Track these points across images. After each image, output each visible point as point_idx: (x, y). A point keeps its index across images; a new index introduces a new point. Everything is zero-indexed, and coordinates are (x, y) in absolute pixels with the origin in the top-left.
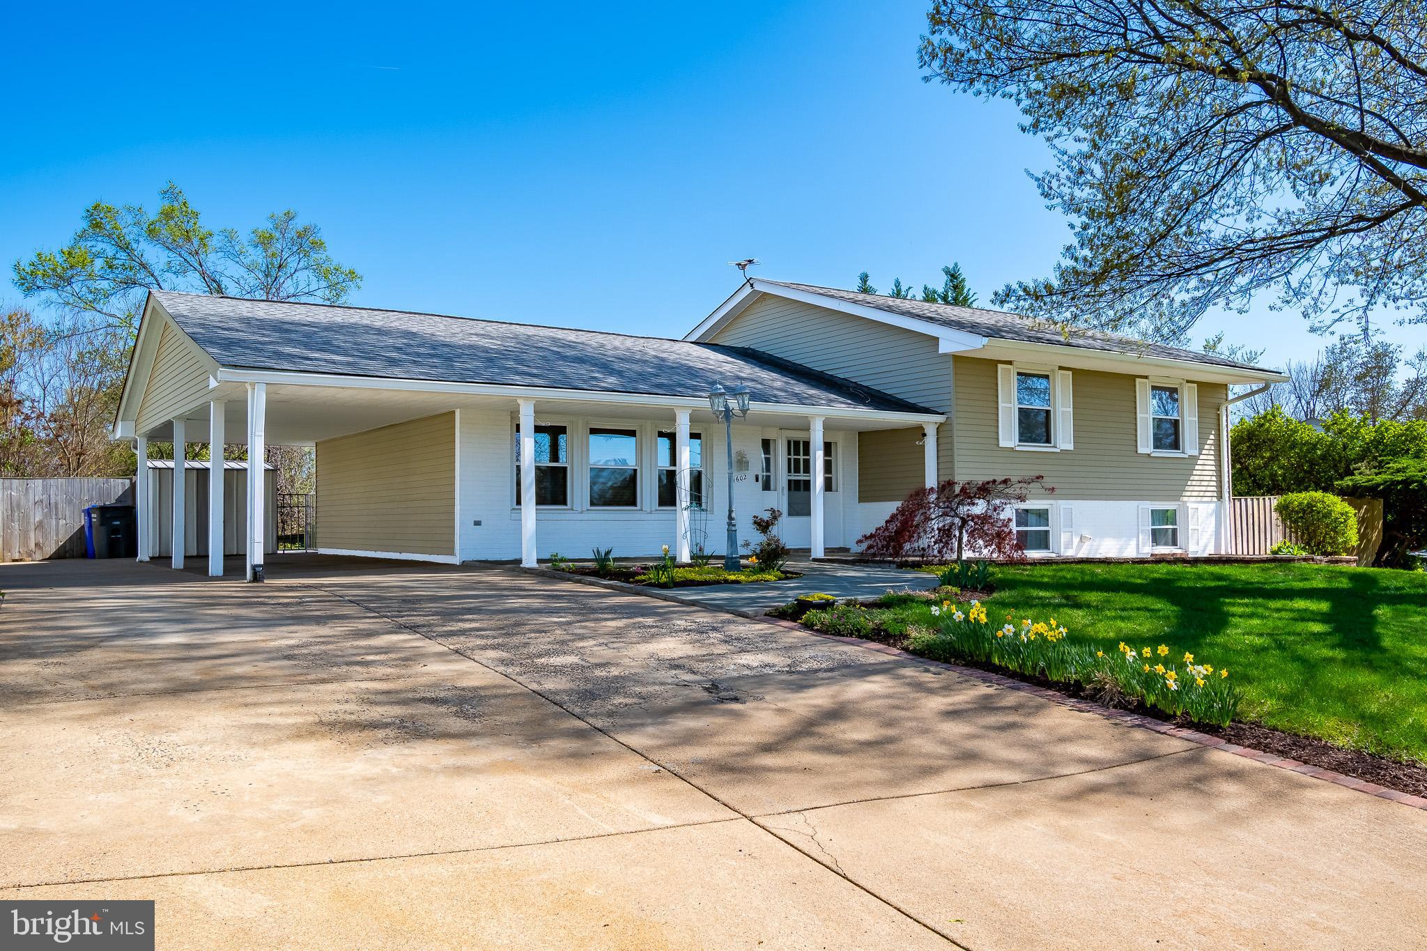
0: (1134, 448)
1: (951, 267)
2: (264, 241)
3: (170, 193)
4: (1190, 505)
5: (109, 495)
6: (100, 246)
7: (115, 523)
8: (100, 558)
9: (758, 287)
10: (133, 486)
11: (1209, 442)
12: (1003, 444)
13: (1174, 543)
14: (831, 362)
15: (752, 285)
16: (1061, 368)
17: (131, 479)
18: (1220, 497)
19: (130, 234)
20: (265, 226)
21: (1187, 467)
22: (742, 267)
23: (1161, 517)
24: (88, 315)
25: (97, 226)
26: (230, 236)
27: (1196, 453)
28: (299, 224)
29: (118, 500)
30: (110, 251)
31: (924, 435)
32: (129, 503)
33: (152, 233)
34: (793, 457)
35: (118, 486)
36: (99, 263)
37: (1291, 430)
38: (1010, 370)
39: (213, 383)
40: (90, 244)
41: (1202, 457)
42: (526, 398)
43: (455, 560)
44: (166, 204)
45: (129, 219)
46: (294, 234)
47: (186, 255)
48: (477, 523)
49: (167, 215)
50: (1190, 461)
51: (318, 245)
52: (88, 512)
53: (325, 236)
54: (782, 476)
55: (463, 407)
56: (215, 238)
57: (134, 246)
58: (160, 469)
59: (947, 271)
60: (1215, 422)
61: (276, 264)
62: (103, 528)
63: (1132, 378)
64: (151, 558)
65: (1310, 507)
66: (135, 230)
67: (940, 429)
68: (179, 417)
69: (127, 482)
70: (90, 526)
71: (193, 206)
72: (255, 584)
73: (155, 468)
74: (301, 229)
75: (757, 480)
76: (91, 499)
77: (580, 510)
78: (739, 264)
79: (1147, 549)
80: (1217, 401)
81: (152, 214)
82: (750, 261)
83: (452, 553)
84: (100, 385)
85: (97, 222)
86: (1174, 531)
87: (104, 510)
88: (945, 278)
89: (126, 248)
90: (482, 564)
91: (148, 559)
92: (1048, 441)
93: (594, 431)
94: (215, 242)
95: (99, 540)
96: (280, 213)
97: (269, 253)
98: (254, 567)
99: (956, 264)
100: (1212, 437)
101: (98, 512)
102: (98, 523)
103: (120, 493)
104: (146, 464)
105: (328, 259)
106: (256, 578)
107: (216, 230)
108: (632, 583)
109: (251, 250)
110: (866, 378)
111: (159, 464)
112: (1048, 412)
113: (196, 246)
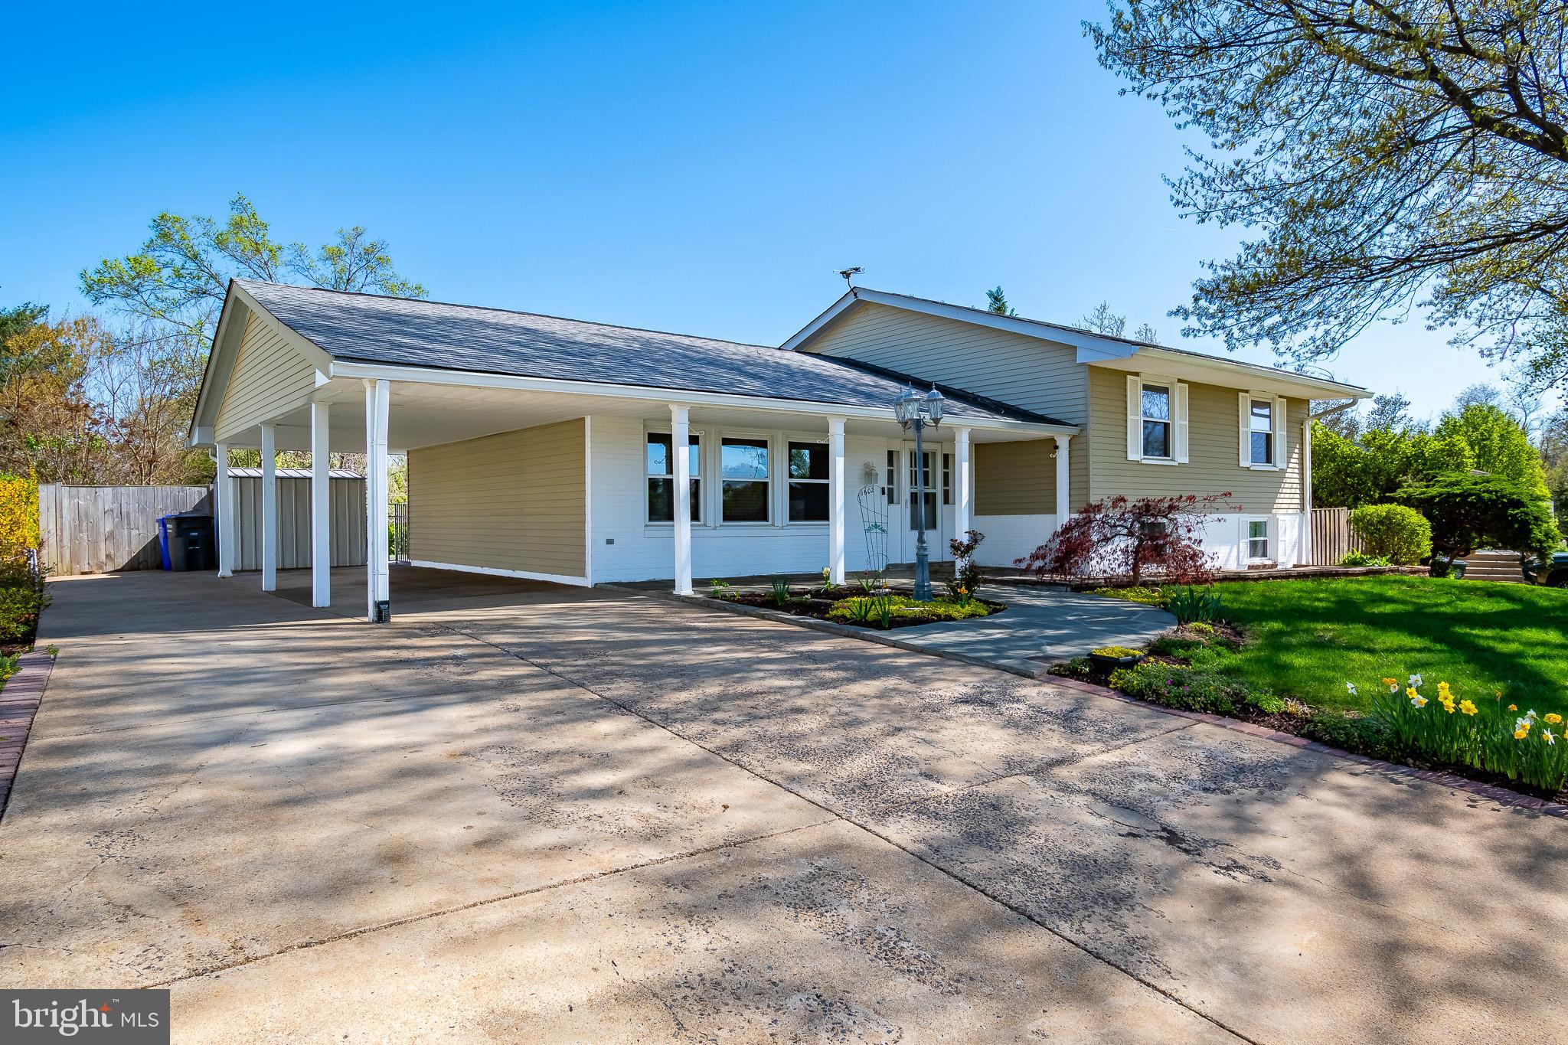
0: (1236, 462)
1: (994, 290)
2: (333, 256)
3: (238, 203)
4: (1280, 517)
5: (185, 503)
6: (168, 256)
7: (196, 534)
8: (177, 571)
9: (860, 297)
10: (211, 495)
11: (1294, 456)
12: (1131, 457)
13: (1264, 555)
14: (943, 372)
15: (855, 295)
16: (1180, 381)
17: (208, 487)
18: (1302, 509)
19: (200, 244)
20: (334, 242)
21: (1276, 480)
22: (846, 274)
23: (1257, 529)
24: (159, 323)
25: (165, 236)
26: (300, 251)
27: (1284, 466)
28: (366, 241)
29: (196, 509)
30: (179, 261)
31: (1056, 447)
32: (206, 512)
33: (220, 244)
34: (914, 469)
35: (195, 494)
36: (166, 273)
37: (1330, 444)
38: (1137, 382)
39: (321, 380)
40: (157, 254)
41: (1289, 470)
42: (681, 404)
43: (587, 582)
44: (236, 215)
45: (200, 230)
46: (361, 250)
47: (256, 268)
48: (610, 542)
49: (237, 226)
50: (1281, 475)
51: (383, 262)
52: (163, 523)
53: (391, 253)
54: (905, 487)
55: (596, 413)
56: (285, 252)
57: (204, 257)
58: (241, 478)
59: (991, 294)
60: (1299, 436)
61: (345, 278)
62: (180, 540)
63: (1234, 393)
64: (234, 572)
65: (1387, 521)
66: (205, 240)
67: (1073, 442)
68: (266, 423)
69: (204, 491)
70: (166, 537)
71: (261, 217)
72: (380, 625)
73: (235, 477)
74: (368, 245)
75: (883, 493)
76: (166, 508)
77: (713, 525)
78: (843, 273)
79: (1247, 561)
80: (1301, 416)
81: (222, 226)
82: (857, 269)
83: (583, 574)
84: (171, 393)
85: (165, 232)
86: (1265, 542)
87: (180, 521)
88: (989, 301)
89: (195, 258)
90: (622, 589)
91: (231, 574)
92: (1166, 453)
93: (727, 442)
94: (285, 256)
95: (175, 551)
96: (348, 229)
97: (339, 267)
98: (378, 605)
99: (999, 288)
100: (1297, 451)
101: (174, 522)
102: (174, 535)
103: (197, 501)
104: (227, 473)
105: (394, 275)
106: (381, 617)
107: (286, 244)
108: (828, 619)
109: (320, 265)
110: (984, 389)
111: (239, 472)
112: (1166, 425)
113: (266, 258)
